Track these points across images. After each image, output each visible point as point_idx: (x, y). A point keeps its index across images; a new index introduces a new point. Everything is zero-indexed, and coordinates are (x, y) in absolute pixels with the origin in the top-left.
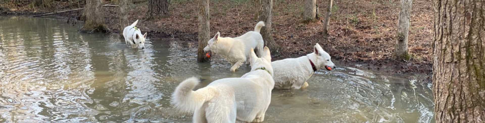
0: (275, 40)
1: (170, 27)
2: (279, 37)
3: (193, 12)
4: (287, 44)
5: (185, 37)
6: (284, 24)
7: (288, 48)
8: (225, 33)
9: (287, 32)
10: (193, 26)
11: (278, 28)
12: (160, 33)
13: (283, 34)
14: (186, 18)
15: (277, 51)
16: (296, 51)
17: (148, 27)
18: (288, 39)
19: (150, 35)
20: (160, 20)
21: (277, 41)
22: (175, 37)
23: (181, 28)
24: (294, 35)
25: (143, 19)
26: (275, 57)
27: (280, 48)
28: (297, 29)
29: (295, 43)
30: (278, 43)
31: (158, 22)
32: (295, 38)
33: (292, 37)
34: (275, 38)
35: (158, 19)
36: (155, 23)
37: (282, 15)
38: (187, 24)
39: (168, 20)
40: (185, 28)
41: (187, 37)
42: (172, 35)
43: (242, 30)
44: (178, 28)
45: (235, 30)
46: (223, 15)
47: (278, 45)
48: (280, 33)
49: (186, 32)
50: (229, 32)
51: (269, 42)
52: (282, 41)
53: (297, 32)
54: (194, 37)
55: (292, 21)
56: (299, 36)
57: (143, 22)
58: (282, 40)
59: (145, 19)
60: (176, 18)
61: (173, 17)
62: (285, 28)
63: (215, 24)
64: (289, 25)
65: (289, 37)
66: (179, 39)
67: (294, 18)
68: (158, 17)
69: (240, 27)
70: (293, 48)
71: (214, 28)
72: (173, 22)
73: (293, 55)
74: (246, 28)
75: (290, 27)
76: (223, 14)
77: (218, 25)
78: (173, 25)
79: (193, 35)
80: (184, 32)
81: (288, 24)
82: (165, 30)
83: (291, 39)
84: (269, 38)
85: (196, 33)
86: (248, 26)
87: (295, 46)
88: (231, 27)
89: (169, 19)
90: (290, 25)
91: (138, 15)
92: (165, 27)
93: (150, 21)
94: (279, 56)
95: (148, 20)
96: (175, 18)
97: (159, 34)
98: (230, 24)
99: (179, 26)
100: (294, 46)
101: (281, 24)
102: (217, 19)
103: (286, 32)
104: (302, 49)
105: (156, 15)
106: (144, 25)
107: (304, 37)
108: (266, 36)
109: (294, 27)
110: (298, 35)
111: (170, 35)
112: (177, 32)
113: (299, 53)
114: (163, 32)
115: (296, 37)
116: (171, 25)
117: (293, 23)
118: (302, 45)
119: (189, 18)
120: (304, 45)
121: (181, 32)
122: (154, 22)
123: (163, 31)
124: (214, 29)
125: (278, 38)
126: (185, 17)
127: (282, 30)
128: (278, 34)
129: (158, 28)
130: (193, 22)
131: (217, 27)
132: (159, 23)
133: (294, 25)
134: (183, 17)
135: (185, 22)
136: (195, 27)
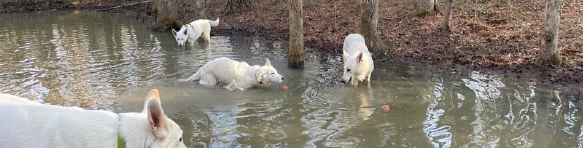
0: (382, 39)
1: (254, 23)
2: (387, 34)
3: (279, 4)
4: (397, 45)
5: (271, 36)
6: (393, 18)
7: (400, 49)
8: (319, 31)
9: (397, 28)
10: (280, 21)
11: (385, 24)
12: (241, 30)
13: (392, 32)
14: (272, 12)
15: (386, 54)
16: (409, 53)
17: (228, 24)
18: (399, 38)
19: (231, 33)
20: (241, 14)
21: (386, 40)
22: (259, 36)
23: (266, 24)
24: (406, 32)
25: (222, 13)
26: (383, 61)
27: (389, 50)
28: (410, 24)
29: (408, 43)
30: (387, 43)
31: (239, 17)
32: (407, 36)
33: (404, 34)
34: (382, 37)
35: (239, 13)
36: (236, 18)
37: (389, 6)
38: (273, 19)
39: (251, 15)
40: (271, 25)
41: (274, 36)
42: (257, 33)
43: (340, 26)
44: (263, 24)
45: (331, 26)
46: (315, 8)
47: (386, 46)
48: (388, 29)
49: (273, 29)
50: (324, 29)
51: (375, 42)
52: (391, 40)
53: (409, 29)
54: (282, 36)
55: (403, 14)
56: (413, 34)
57: (222, 17)
58: (391, 38)
59: (224, 14)
60: (260, 11)
61: (256, 10)
62: (394, 24)
63: (307, 18)
64: (399, 20)
65: (399, 34)
66: (264, 37)
67: (405, 10)
68: (240, 11)
69: (337, 22)
70: (406, 50)
71: (305, 23)
72: (256, 16)
73: (406, 58)
74: (345, 23)
75: (401, 22)
76: (316, 6)
77: (310, 19)
78: (256, 21)
79: (281, 33)
80: (270, 30)
81: (398, 18)
82: (247, 26)
83: (403, 37)
84: (376, 37)
85: (284, 30)
86: (347, 21)
87: (408, 47)
88: (326, 22)
89: (251, 13)
90: (401, 20)
91: (215, 8)
92: (247, 23)
93: (229, 16)
94: (388, 60)
95: (228, 14)
96: (258, 11)
97: (240, 32)
98: (325, 18)
99: (264, 21)
100: (406, 46)
101: (389, 19)
102: (309, 13)
103: (395, 28)
104: (417, 50)
105: (236, 8)
106: (223, 20)
107: (419, 35)
108: (372, 35)
109: (406, 22)
110: (411, 32)
111: (254, 33)
112: (261, 29)
113: (414, 56)
114: (245, 30)
115: (409, 35)
116: (254, 20)
117: (405, 17)
118: (417, 45)
119: (275, 12)
120: (420, 45)
121: (266, 30)
122: (235, 16)
123: (245, 28)
124: (305, 25)
125: (386, 37)
126: (270, 10)
127: (390, 25)
128: (385, 31)
129: (240, 24)
130: (280, 17)
131: (309, 23)
132: (241, 18)
133: (406, 20)
134: (268, 11)
135: (270, 16)
136: (283, 23)
